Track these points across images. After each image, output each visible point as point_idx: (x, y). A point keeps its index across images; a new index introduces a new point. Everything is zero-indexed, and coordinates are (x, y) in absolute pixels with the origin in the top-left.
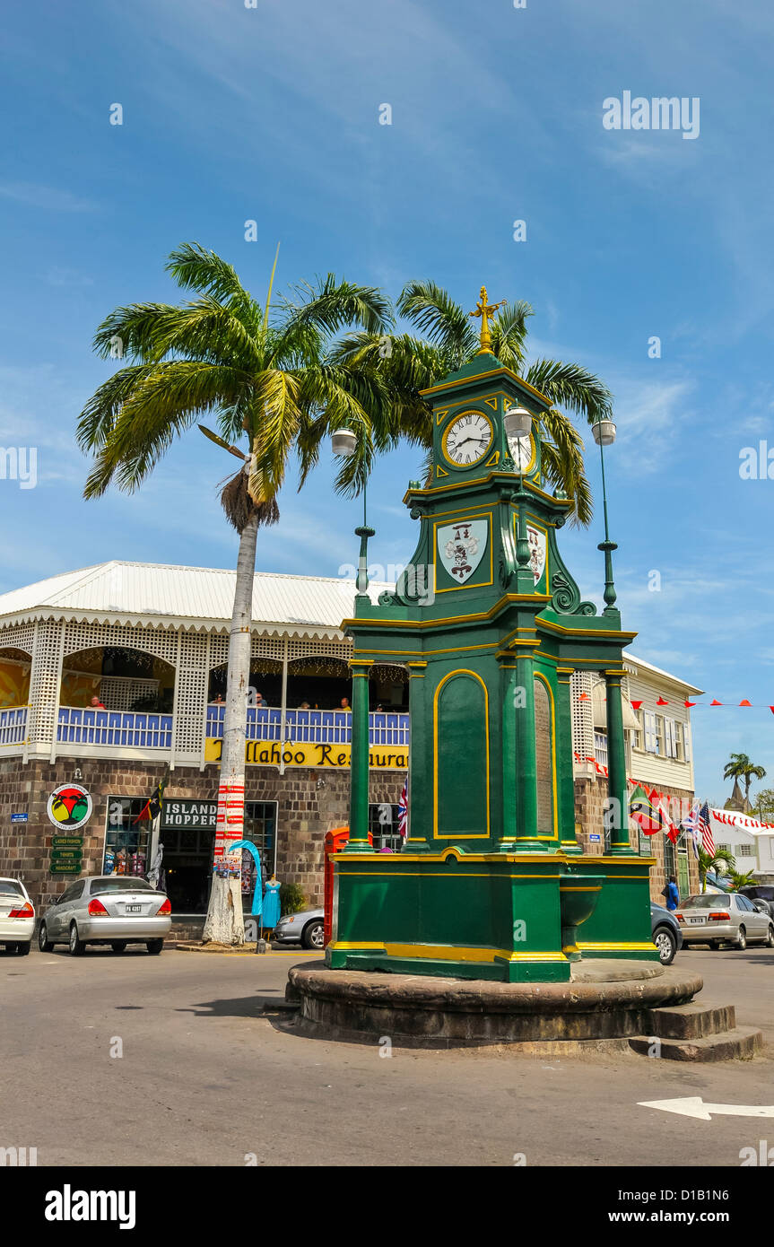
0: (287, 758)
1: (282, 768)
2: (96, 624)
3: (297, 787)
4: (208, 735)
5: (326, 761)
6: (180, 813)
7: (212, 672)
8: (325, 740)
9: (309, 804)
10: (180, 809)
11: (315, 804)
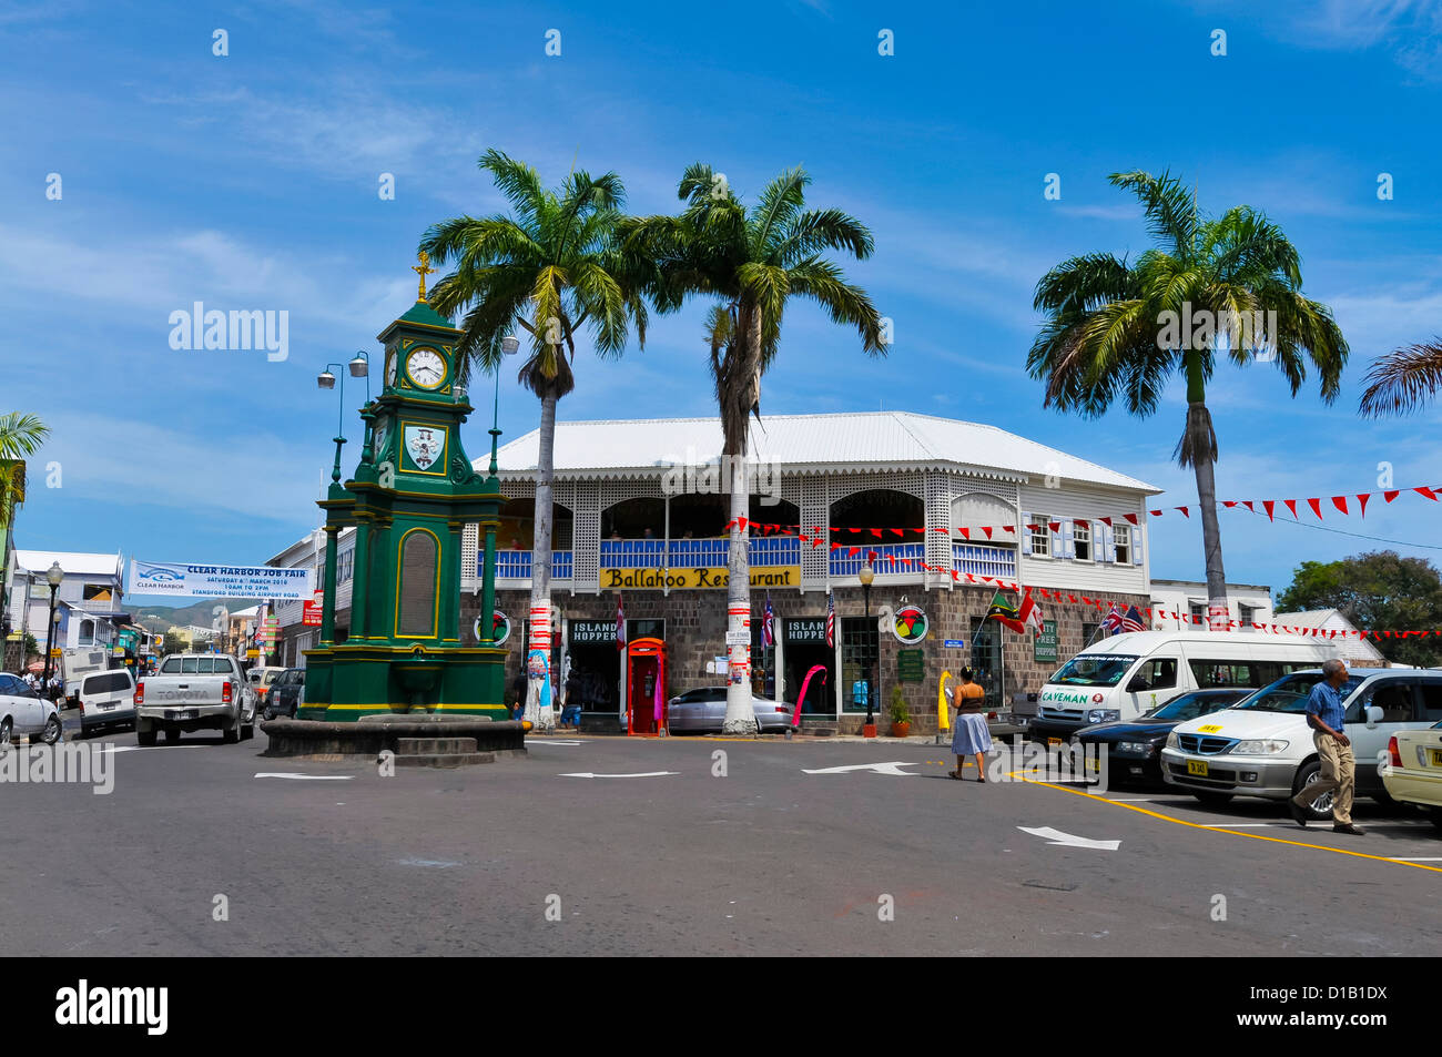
0: (670, 582)
1: (666, 591)
2: (522, 481)
3: (682, 607)
4: (602, 565)
5: (704, 583)
6: (586, 631)
7: (603, 513)
8: (704, 564)
9: (692, 620)
10: (586, 627)
11: (698, 621)
